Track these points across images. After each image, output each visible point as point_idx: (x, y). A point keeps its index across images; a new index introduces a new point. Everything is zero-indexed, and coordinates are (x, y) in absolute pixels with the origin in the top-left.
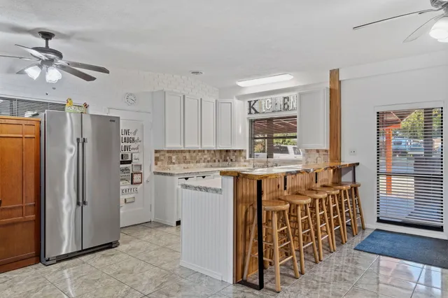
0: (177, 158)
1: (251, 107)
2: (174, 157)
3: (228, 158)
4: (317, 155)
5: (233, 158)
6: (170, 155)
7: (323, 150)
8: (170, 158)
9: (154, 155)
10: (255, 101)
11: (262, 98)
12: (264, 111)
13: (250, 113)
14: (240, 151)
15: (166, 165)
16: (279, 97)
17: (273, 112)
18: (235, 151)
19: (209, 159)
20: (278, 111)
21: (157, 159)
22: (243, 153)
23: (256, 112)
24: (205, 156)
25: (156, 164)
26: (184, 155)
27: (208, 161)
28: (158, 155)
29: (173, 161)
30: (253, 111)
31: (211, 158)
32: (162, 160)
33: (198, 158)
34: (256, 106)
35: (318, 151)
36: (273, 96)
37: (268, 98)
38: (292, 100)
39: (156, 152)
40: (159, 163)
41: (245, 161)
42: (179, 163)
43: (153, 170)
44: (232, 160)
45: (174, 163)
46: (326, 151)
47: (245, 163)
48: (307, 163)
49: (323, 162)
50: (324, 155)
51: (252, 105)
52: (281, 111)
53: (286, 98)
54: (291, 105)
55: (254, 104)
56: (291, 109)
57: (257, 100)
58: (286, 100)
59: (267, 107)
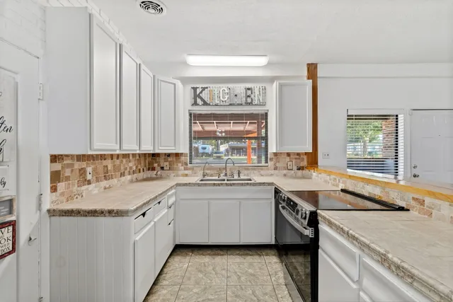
0: (95, 170)
1: (196, 96)
2: (89, 170)
3: (156, 165)
4: (288, 159)
5: (166, 165)
6: (84, 165)
7: (294, 154)
8: (82, 172)
9: (47, 168)
10: (204, 89)
11: (214, 85)
12: (217, 102)
13: (195, 104)
14: (177, 155)
15: (75, 188)
16: (240, 88)
17: (231, 105)
18: (169, 155)
19: (134, 168)
20: (238, 105)
21: (56, 177)
22: (183, 158)
23: (205, 103)
24: (131, 164)
25: (54, 189)
26: (105, 163)
27: (134, 172)
28: (57, 166)
29: (89, 177)
30: (199, 101)
31: (137, 167)
32: (68, 178)
33: (122, 168)
34: (205, 95)
35: (288, 154)
36: (230, 86)
37: (224, 87)
38: (257, 93)
39: (54, 158)
40: (61, 186)
41: (185, 169)
42: (98, 180)
43: (47, 205)
44: (162, 168)
45: (89, 182)
46: (298, 154)
47: (186, 172)
48: (276, 168)
49: (295, 168)
50: (296, 159)
51: (198, 93)
52: (241, 105)
53: (249, 89)
54: (256, 98)
55: (201, 92)
56: (256, 103)
57: (207, 88)
58: (249, 92)
59: (221, 98)
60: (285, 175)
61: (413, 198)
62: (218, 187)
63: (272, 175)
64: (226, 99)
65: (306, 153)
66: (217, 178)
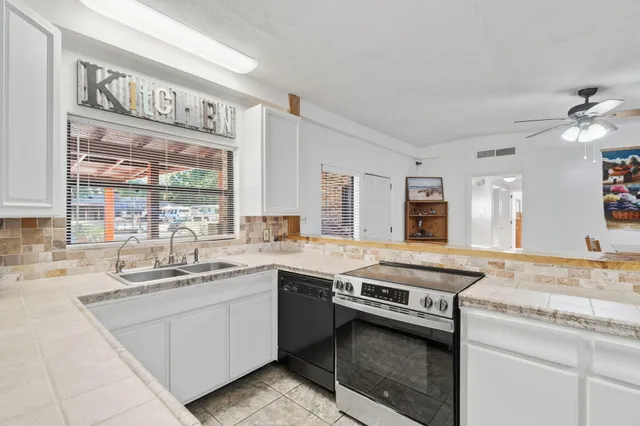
4: (264, 226)
7: (271, 218)
12: (148, 112)
35: (265, 219)
36: (176, 88)
41: (57, 258)
46: (276, 219)
47: (60, 265)
48: (248, 241)
49: (272, 238)
50: (273, 225)
51: (99, 79)
52: (196, 129)
53: (210, 105)
54: (222, 125)
55: (109, 81)
56: (221, 132)
57: (124, 76)
58: (210, 111)
59: (157, 106)
60: (260, 250)
61: (490, 263)
62: (186, 288)
63: (243, 252)
64: (167, 111)
65: (285, 218)
66: (150, 268)
